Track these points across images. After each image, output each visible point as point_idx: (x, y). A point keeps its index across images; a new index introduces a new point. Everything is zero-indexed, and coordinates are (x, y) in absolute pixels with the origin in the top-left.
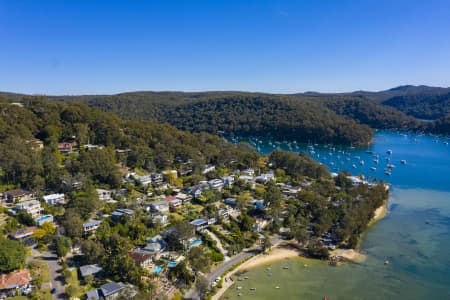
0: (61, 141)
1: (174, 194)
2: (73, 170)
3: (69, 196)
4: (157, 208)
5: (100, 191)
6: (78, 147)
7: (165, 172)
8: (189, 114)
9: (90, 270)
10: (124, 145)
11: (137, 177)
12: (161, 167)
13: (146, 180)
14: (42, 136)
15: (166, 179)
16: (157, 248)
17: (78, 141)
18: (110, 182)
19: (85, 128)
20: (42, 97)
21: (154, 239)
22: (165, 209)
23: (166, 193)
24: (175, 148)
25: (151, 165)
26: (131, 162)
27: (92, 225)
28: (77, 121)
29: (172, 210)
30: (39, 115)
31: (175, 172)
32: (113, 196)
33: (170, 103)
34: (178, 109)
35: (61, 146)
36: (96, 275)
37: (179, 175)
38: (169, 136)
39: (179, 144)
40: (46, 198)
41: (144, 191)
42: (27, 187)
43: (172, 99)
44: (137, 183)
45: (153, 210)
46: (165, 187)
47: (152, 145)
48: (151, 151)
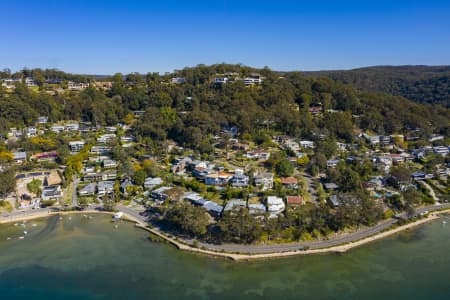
0: (311, 106)
1: (399, 153)
2: (321, 126)
3: (316, 144)
4: (382, 160)
5: (339, 144)
6: (323, 111)
7: (392, 136)
8: (429, 90)
9: (331, 186)
10: (359, 112)
11: (368, 137)
12: (389, 130)
13: (375, 140)
14: (299, 101)
15: (392, 141)
16: (379, 183)
17: (323, 107)
18: (346, 138)
19: (328, 97)
20: (299, 73)
21: (377, 177)
22: (390, 162)
23: (391, 151)
24: (405, 116)
25: (381, 128)
26: (364, 125)
27: (332, 163)
28: (324, 91)
29: (395, 163)
30: (297, 86)
31: (402, 136)
32: (347, 148)
33: (409, 78)
34: (417, 84)
35: (311, 109)
36: (335, 189)
37: (405, 139)
38: (401, 106)
39: (409, 114)
40: (302, 143)
41: (372, 147)
42: (290, 134)
43: (412, 74)
44: (368, 141)
45: (378, 161)
46: (391, 147)
47: (383, 113)
48: (382, 117)
